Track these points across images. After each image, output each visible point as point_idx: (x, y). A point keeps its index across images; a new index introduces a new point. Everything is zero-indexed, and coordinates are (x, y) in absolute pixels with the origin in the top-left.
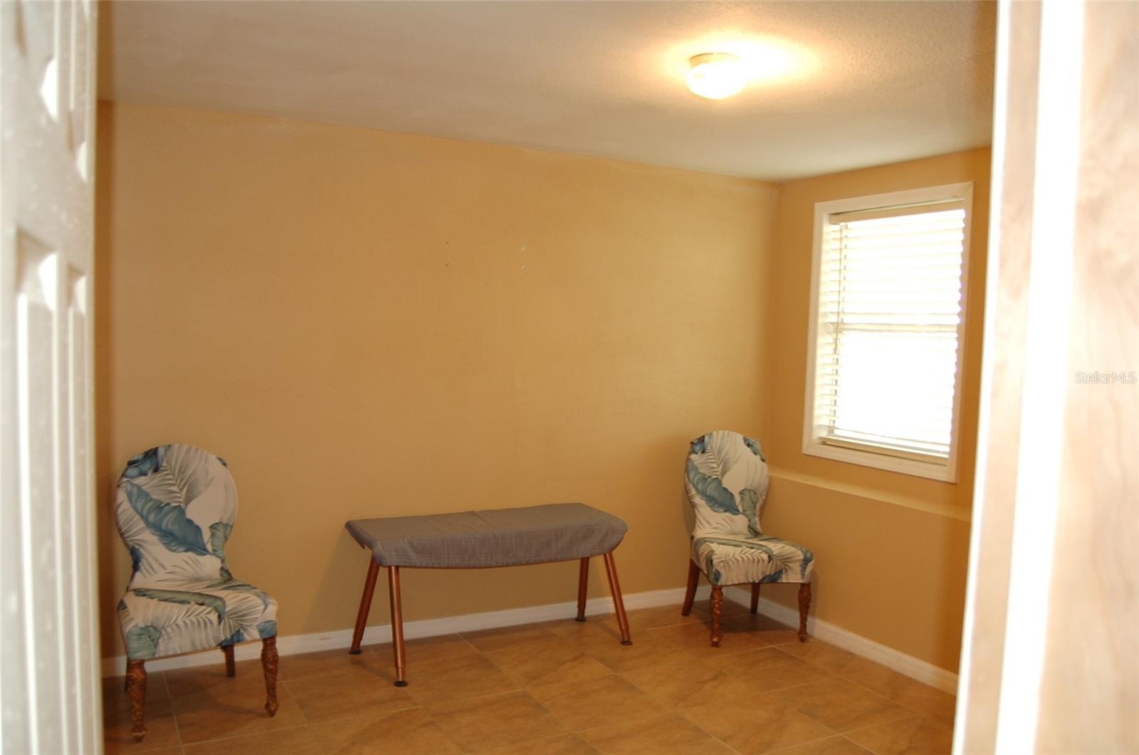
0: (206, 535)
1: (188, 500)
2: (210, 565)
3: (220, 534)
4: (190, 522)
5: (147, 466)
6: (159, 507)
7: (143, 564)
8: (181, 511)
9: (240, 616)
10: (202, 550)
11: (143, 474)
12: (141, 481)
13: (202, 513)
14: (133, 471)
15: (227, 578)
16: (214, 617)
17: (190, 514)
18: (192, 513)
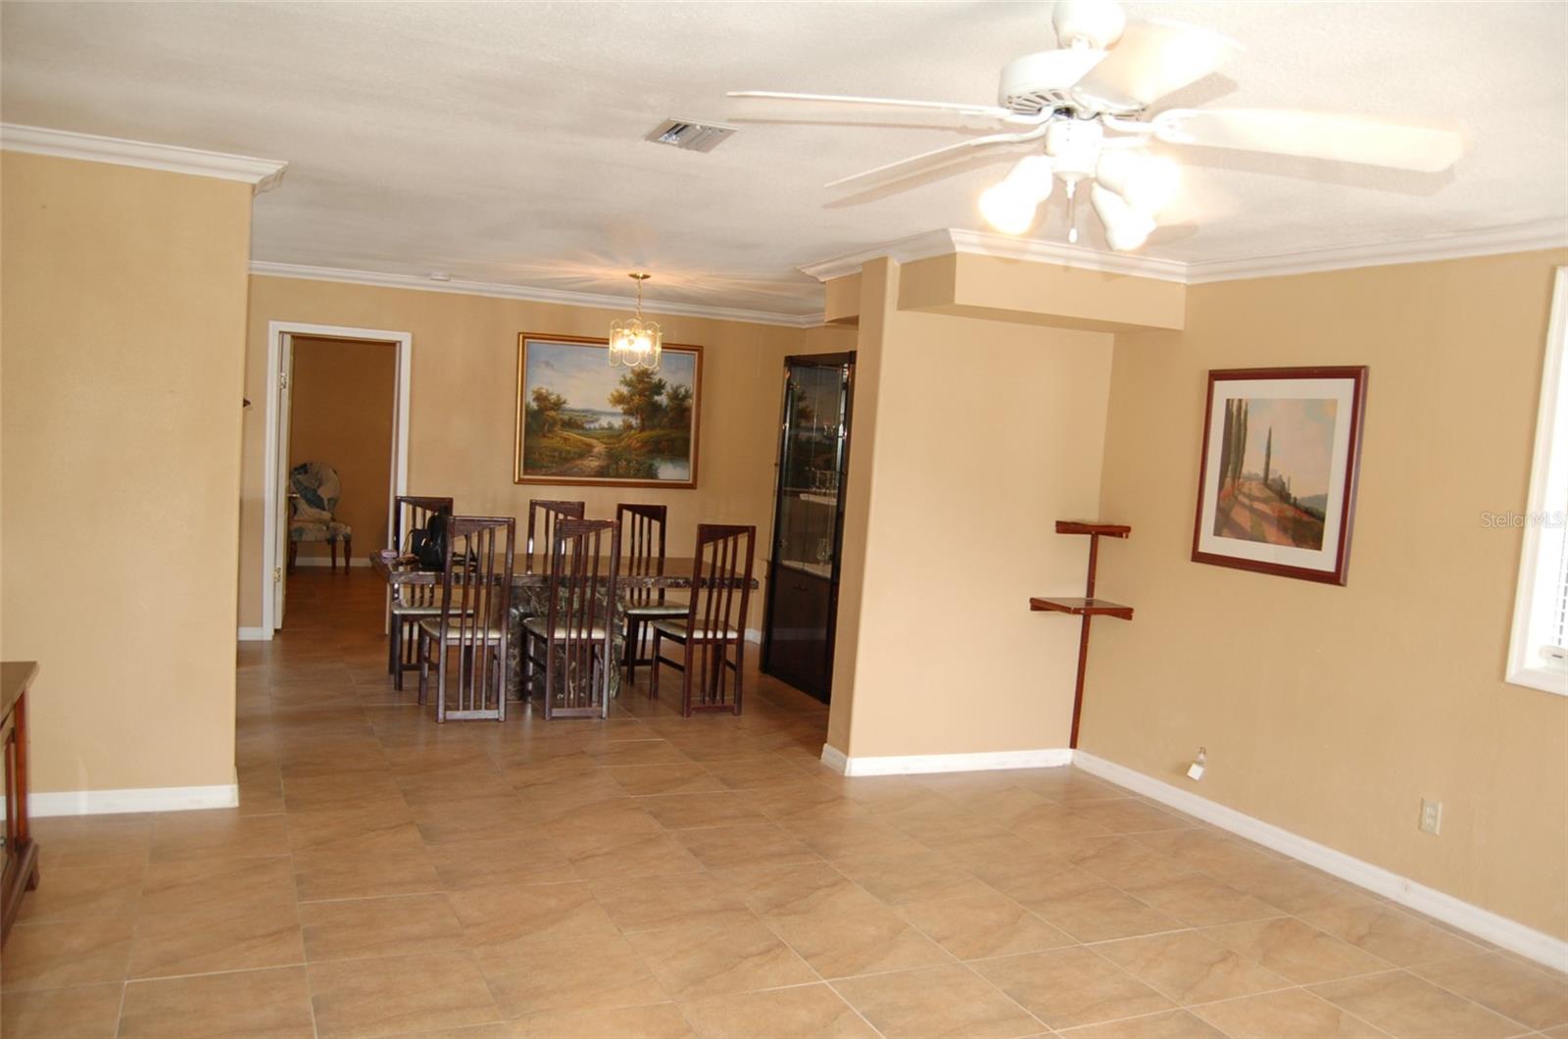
0: (326, 502)
1: (319, 487)
2: (326, 515)
3: (333, 503)
4: (319, 497)
5: (302, 471)
6: (306, 488)
7: (298, 512)
8: (315, 491)
9: (335, 529)
10: (323, 509)
11: (300, 474)
12: (299, 477)
13: (325, 493)
14: (296, 472)
15: (333, 519)
16: (325, 528)
17: (319, 492)
18: (320, 492)
